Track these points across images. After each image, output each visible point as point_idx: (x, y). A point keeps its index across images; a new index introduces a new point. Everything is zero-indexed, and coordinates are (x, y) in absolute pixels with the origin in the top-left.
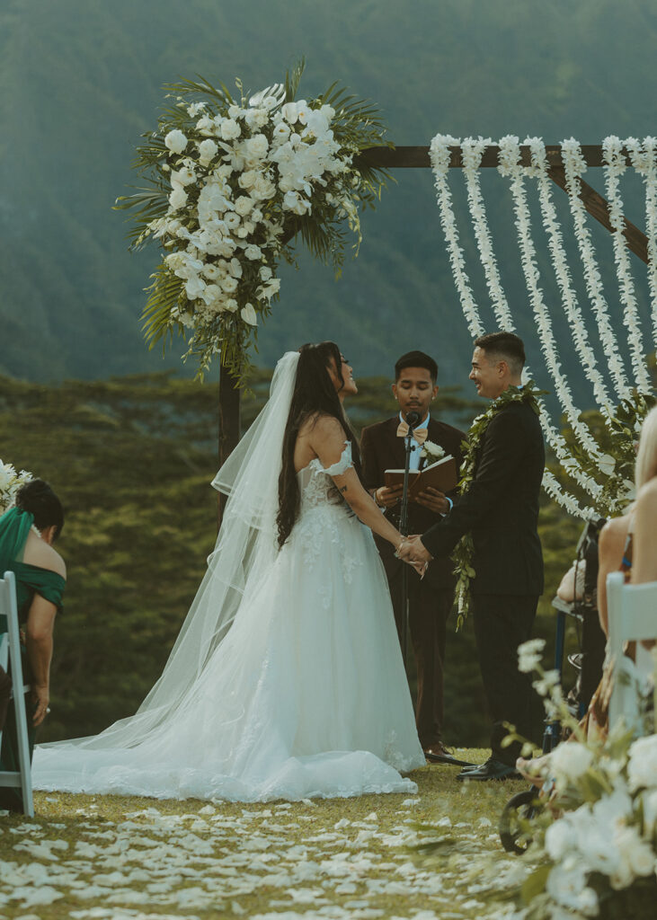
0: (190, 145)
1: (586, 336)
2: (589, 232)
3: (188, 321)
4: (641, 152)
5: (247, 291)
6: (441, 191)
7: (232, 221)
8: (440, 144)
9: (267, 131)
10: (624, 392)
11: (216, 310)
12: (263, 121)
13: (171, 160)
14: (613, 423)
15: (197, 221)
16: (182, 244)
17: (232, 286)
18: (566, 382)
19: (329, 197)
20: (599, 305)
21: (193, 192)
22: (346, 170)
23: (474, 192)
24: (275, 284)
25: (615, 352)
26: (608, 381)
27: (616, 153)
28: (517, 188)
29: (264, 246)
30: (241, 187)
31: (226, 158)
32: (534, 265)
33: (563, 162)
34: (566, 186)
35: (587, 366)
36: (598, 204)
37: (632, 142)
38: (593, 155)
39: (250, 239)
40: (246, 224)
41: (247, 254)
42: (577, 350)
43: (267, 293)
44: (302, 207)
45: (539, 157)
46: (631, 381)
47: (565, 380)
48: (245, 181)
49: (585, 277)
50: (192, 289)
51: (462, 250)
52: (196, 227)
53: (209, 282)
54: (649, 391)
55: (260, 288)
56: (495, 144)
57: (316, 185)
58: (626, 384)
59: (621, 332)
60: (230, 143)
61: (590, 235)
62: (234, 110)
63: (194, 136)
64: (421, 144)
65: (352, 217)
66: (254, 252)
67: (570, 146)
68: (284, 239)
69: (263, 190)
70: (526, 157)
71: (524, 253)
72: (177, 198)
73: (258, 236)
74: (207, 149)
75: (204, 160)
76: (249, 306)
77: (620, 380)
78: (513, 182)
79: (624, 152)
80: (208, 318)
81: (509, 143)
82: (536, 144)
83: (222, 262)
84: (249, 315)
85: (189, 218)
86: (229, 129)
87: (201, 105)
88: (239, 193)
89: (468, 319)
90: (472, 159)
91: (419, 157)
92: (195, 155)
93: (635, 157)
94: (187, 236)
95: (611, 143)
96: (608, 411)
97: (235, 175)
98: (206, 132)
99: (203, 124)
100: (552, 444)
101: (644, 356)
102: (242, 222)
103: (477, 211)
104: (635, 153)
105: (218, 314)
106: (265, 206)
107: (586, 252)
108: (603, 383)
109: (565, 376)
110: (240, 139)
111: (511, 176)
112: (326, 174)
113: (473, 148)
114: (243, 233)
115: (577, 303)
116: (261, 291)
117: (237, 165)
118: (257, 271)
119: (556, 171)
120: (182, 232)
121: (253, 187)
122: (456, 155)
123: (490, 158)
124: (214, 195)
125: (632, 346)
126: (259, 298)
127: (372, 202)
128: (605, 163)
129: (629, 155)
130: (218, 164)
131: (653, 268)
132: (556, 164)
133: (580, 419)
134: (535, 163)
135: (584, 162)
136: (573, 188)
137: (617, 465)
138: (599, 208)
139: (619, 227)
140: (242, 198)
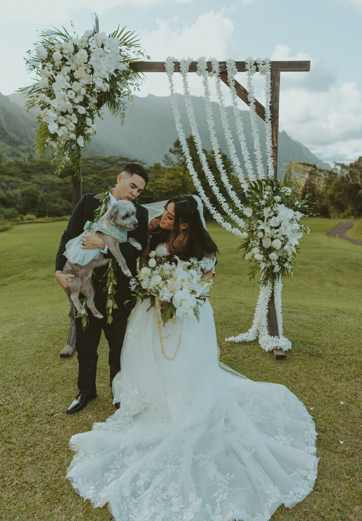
0: (49, 56)
1: (235, 152)
3: (54, 145)
4: (263, 64)
5: (80, 130)
7: (71, 94)
8: (169, 61)
9: (87, 48)
10: (252, 178)
11: (67, 139)
14: (247, 191)
15: (55, 95)
16: (47, 106)
17: (73, 128)
18: (226, 173)
19: (118, 83)
20: (242, 137)
22: (126, 69)
24: (94, 127)
25: (248, 159)
26: (245, 173)
27: (252, 64)
29: (88, 108)
30: (75, 77)
31: (67, 63)
32: (212, 119)
33: (227, 69)
34: (228, 81)
35: (236, 166)
36: (241, 90)
39: (81, 104)
40: (78, 96)
41: (79, 111)
43: (90, 131)
44: (106, 87)
46: (256, 173)
48: (76, 75)
49: (236, 125)
50: (53, 128)
51: (179, 112)
53: (61, 125)
54: (264, 177)
55: (86, 128)
56: (195, 60)
57: (112, 76)
58: (253, 174)
59: (252, 150)
60: (69, 55)
63: (51, 51)
66: (82, 110)
67: (230, 61)
68: (98, 105)
69: (86, 79)
70: (209, 67)
72: (43, 82)
73: (85, 103)
74: (56, 56)
75: (57, 63)
76: (81, 137)
77: (250, 172)
80: (63, 143)
81: (202, 60)
82: (214, 60)
83: (68, 116)
84: (81, 141)
85: (51, 93)
86: (68, 47)
88: (74, 80)
89: (182, 145)
90: (185, 68)
91: (160, 67)
94: (50, 102)
95: (249, 60)
96: (245, 187)
97: (72, 72)
100: (219, 201)
101: (262, 161)
102: (76, 95)
104: (261, 65)
105: (68, 141)
106: (88, 87)
108: (243, 173)
109: (225, 170)
110: (74, 53)
112: (116, 71)
113: (185, 63)
114: (77, 101)
115: (231, 136)
116: (87, 130)
117: (73, 67)
118: (85, 120)
119: (224, 73)
120: (48, 100)
121: (81, 78)
122: (177, 66)
123: (193, 67)
124: (62, 81)
125: (256, 156)
126: (86, 133)
128: (246, 70)
129: (258, 66)
130: (64, 66)
131: (267, 120)
132: (224, 70)
133: (232, 190)
134: (213, 70)
135: (237, 69)
136: (231, 82)
137: (254, 213)
138: (242, 92)
139: (252, 101)
140: (75, 83)
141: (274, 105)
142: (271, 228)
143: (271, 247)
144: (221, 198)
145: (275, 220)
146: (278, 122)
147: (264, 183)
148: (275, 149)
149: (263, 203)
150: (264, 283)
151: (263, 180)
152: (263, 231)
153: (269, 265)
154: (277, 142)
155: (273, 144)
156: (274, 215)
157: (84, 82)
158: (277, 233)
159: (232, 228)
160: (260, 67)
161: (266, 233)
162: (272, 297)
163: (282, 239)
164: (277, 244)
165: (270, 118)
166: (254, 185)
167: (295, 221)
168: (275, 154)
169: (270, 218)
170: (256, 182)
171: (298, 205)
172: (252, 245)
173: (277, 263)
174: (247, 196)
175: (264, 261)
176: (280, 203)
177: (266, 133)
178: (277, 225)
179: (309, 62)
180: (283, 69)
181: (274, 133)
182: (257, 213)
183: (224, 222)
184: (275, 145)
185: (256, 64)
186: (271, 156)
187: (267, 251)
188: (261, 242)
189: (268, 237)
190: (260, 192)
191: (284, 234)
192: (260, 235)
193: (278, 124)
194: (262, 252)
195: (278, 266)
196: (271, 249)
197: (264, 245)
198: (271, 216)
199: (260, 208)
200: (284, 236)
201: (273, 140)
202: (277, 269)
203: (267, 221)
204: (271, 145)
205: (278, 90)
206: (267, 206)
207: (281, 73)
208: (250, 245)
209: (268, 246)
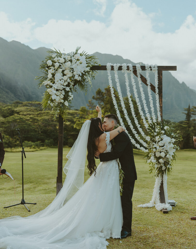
0: (53, 64)
1: (141, 109)
2: (142, 85)
3: (52, 104)
4: (154, 67)
5: (66, 98)
6: (109, 76)
7: (62, 81)
8: (109, 65)
9: (71, 61)
10: (150, 121)
11: (58, 102)
12: (69, 59)
13: (48, 67)
14: (148, 128)
15: (54, 81)
16: (51, 87)
17: (62, 97)
18: (137, 119)
19: (85, 76)
20: (144, 102)
21: (53, 75)
22: (89, 70)
23: (116, 76)
24: (72, 96)
25: (148, 112)
26: (146, 119)
27: (148, 67)
28: (126, 75)
29: (70, 87)
30: (65, 74)
31: (61, 67)
32: (130, 93)
33: (136, 69)
34: (137, 75)
35: (141, 115)
36: (144, 79)
38: (143, 68)
39: (67, 86)
40: (66, 82)
41: (66, 89)
42: (139, 112)
43: (70, 98)
44: (79, 79)
45: (131, 68)
46: (152, 119)
47: (137, 118)
48: (65, 72)
49: (141, 95)
50: (53, 97)
51: (113, 89)
52: (54, 83)
53: (57, 95)
54: (156, 121)
55: (69, 97)
56: (121, 65)
57: (82, 73)
58: (151, 120)
59: (149, 108)
60: (62, 64)
61: (142, 86)
62: (63, 56)
63: (53, 62)
64: (105, 65)
65: (90, 81)
66: (68, 89)
67: (138, 66)
68: (74, 86)
69: (70, 75)
70: (128, 68)
71: (127, 90)
72: (50, 76)
73: (68, 85)
74: (57, 65)
75: (56, 67)
76: (66, 101)
77: (149, 119)
78: (125, 74)
80: (57, 104)
81: (124, 65)
82: (130, 65)
83: (60, 91)
84: (66, 103)
85: (52, 81)
86: (62, 60)
87: (55, 55)
88: (64, 75)
89: (114, 105)
90: (116, 69)
91: (104, 68)
92: (54, 66)
94: (52, 85)
96: (146, 126)
97: (63, 71)
98: (56, 61)
99: (56, 59)
100: (134, 133)
101: (154, 113)
102: (65, 82)
103: (117, 80)
104: (153, 68)
106: (70, 78)
107: (141, 89)
108: (145, 119)
109: (136, 118)
110: (64, 63)
111: (124, 72)
112: (84, 71)
113: (116, 66)
114: (65, 84)
115: (139, 101)
116: (69, 98)
117: (63, 69)
118: (68, 93)
121: (67, 74)
122: (112, 68)
124: (58, 75)
125: (152, 111)
126: (69, 100)
127: (94, 78)
128: (146, 70)
129: (151, 68)
130: (59, 68)
131: (157, 93)
132: (135, 70)
133: (140, 127)
134: (130, 70)
135: (141, 69)
136: (139, 75)
137: (151, 139)
138: (144, 80)
139: (149, 84)
140: (65, 76)
141: (160, 86)
142: (160, 146)
143: (160, 156)
144: (134, 132)
145: (161, 143)
146: (162, 94)
147: (156, 124)
148: (161, 107)
149: (155, 134)
150: (157, 176)
151: (155, 123)
152: (156, 148)
153: (159, 166)
154: (162, 104)
155: (160, 105)
156: (161, 140)
158: (163, 149)
159: (140, 147)
160: (152, 68)
161: (157, 149)
162: (162, 184)
163: (165, 152)
164: (163, 155)
165: (158, 92)
166: (151, 125)
167: (172, 143)
168: (161, 110)
169: (159, 141)
170: (152, 124)
171: (173, 135)
172: (150, 155)
173: (163, 165)
174: (148, 131)
175: (157, 164)
176: (164, 134)
177: (156, 99)
178: (163, 145)
179: (176, 66)
180: (164, 70)
181: (160, 100)
182: (153, 139)
183: (136, 144)
184: (161, 105)
185: (150, 67)
186: (159, 111)
187: (158, 159)
188: (155, 154)
189: (159, 151)
190: (154, 129)
191: (166, 150)
192: (154, 150)
193: (162, 95)
194: (156, 159)
195: (164, 166)
196: (160, 157)
197: (157, 155)
198: (159, 140)
199: (154, 137)
200: (166, 151)
201: (160, 103)
202: (164, 168)
203: (158, 143)
204: (159, 105)
205: (161, 79)
206: (157, 135)
207: (163, 71)
208: (149, 155)
209: (159, 156)
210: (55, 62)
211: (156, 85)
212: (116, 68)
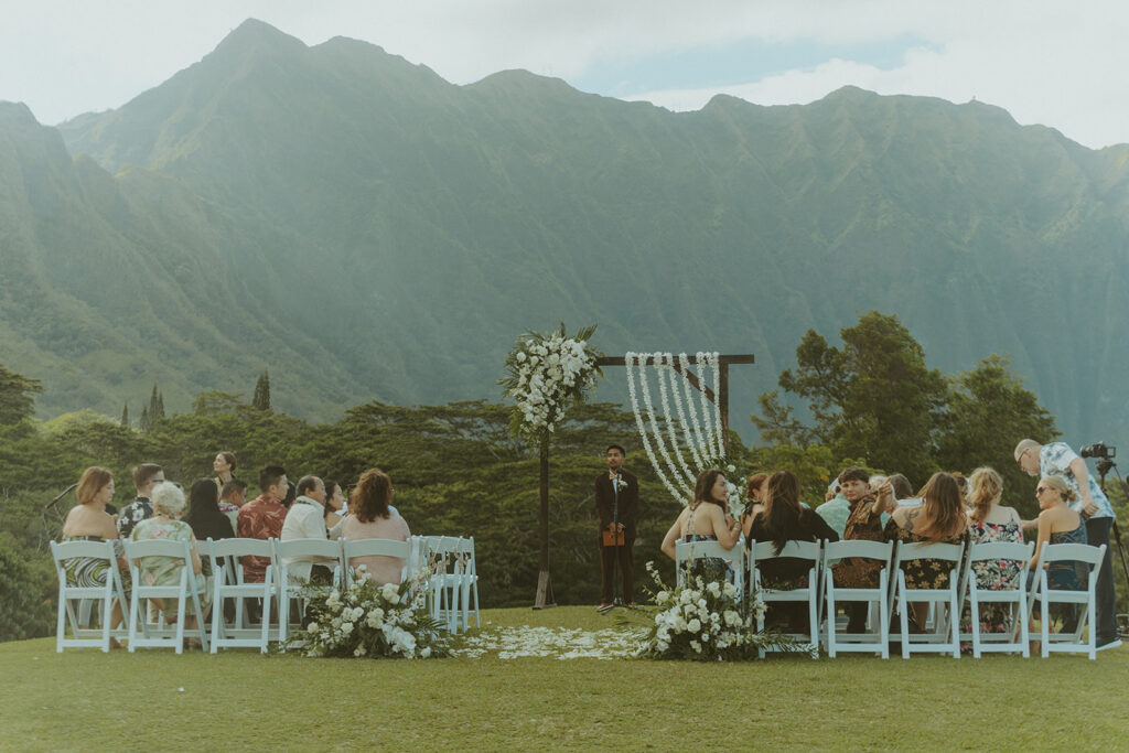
0: (527, 358)
1: (690, 435)
2: (691, 391)
3: (527, 430)
4: (711, 358)
5: (550, 419)
6: (629, 375)
7: (544, 389)
8: (629, 356)
9: (558, 352)
10: (706, 457)
12: (556, 348)
13: (519, 364)
15: (530, 389)
16: (524, 399)
17: (545, 415)
18: (682, 454)
19: (582, 379)
20: (695, 421)
22: (590, 368)
23: (643, 375)
24: (562, 414)
25: (702, 441)
26: (699, 453)
27: (701, 359)
28: (661, 374)
29: (558, 399)
30: (548, 375)
31: (542, 363)
32: (667, 404)
33: (680, 362)
34: (681, 373)
35: (690, 447)
36: (694, 380)
37: (708, 354)
38: (692, 360)
39: (552, 396)
40: (550, 391)
41: (551, 403)
42: (686, 440)
43: (559, 419)
44: (572, 383)
45: (670, 361)
46: (709, 453)
48: (549, 373)
49: (689, 410)
50: (529, 417)
52: (530, 392)
53: (535, 414)
54: (715, 457)
55: (556, 416)
56: (652, 355)
57: (577, 374)
58: (707, 454)
59: (704, 433)
60: (543, 357)
61: (691, 393)
62: (545, 344)
63: (528, 354)
64: (620, 355)
66: (553, 402)
67: (683, 356)
68: (565, 396)
69: (557, 378)
70: (664, 361)
72: (523, 380)
73: (555, 396)
74: (534, 359)
75: (533, 364)
76: (551, 424)
77: (704, 452)
78: (659, 371)
79: (705, 358)
80: (535, 429)
81: (658, 355)
82: (669, 355)
83: (541, 406)
84: (551, 428)
85: (527, 389)
86: (543, 351)
88: (547, 378)
89: (639, 428)
91: (620, 361)
92: (529, 362)
93: (709, 360)
95: (700, 355)
96: (700, 465)
97: (546, 370)
98: (533, 352)
99: (532, 349)
101: (713, 443)
102: (548, 390)
103: (644, 383)
105: (539, 427)
106: (559, 383)
107: (690, 399)
108: (697, 453)
109: (680, 449)
110: (547, 355)
111: (658, 369)
112: (582, 370)
113: (643, 357)
114: (549, 394)
115: (686, 421)
116: (556, 418)
117: (547, 366)
118: (555, 410)
119: (677, 367)
120: (525, 394)
121: (553, 375)
122: (636, 361)
123: (650, 361)
124: (537, 378)
125: (709, 438)
126: (556, 421)
128: (697, 363)
129: (707, 360)
130: (539, 366)
131: (717, 404)
132: (677, 364)
133: (688, 468)
134: (667, 364)
136: (684, 373)
138: (695, 382)
139: (703, 388)
140: (549, 380)
141: (723, 392)
144: (678, 477)
146: (727, 408)
157: (556, 378)
165: (719, 402)
179: (753, 355)
180: (732, 362)
181: (723, 417)
186: (722, 439)
193: (727, 410)
205: (726, 380)
207: (730, 364)
210: (533, 355)
211: (716, 391)
212: (642, 362)
